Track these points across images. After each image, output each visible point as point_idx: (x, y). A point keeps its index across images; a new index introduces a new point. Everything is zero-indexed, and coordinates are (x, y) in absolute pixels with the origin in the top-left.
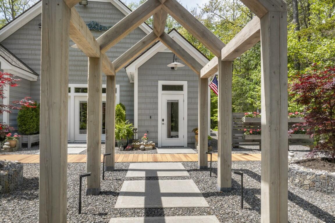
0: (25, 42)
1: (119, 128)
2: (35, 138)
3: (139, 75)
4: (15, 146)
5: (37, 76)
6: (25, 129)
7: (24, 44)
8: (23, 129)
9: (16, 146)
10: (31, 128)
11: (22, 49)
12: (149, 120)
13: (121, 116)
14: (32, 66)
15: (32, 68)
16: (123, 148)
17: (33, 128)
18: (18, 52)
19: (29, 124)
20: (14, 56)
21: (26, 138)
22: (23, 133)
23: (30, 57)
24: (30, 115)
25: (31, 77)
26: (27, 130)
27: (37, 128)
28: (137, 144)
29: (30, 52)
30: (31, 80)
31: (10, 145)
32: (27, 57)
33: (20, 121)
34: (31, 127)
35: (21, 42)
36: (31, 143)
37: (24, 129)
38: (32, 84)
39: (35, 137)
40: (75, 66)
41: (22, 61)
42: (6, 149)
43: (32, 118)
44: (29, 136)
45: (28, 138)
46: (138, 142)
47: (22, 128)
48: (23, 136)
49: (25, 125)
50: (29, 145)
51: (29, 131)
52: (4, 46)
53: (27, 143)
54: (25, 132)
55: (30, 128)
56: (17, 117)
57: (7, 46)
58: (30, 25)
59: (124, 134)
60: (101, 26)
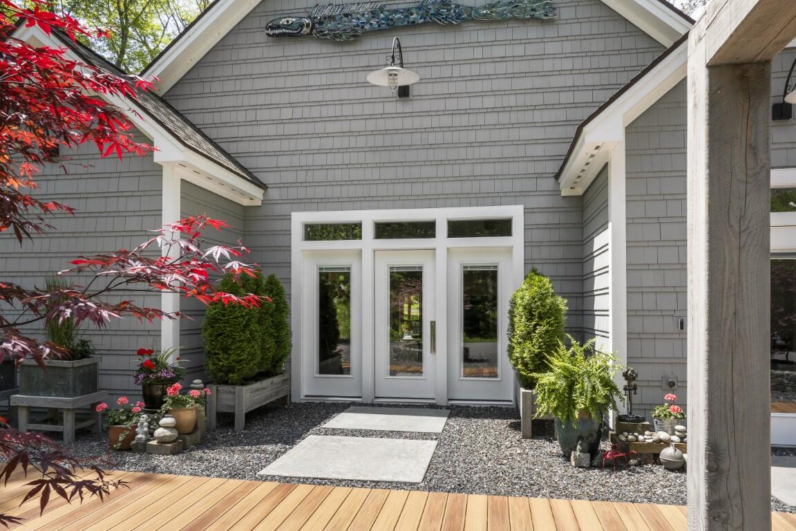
0: (229, 86)
1: (565, 369)
2: (257, 393)
3: (631, 153)
4: (196, 428)
5: (263, 191)
6: (225, 363)
7: (225, 94)
8: (221, 363)
9: (199, 425)
10: (245, 360)
11: (219, 110)
12: (677, 336)
13: (556, 319)
14: (248, 158)
15: (247, 167)
16: (588, 455)
17: (250, 361)
18: (208, 119)
19: (239, 347)
20: (199, 131)
21: (230, 396)
22: (221, 378)
23: (242, 132)
24: (242, 316)
25: (243, 194)
26: (231, 370)
27: (262, 358)
28: (641, 437)
29: (241, 116)
30: (245, 202)
31: (176, 427)
32: (234, 132)
33: (211, 335)
34: (245, 356)
35: (216, 87)
36: (244, 412)
37: (223, 366)
38: (247, 214)
39: (258, 390)
40: (375, 149)
41: (219, 146)
42: (162, 441)
43: (246, 326)
44: (238, 388)
45: (236, 393)
46: (647, 433)
47: (217, 361)
48: (220, 389)
49: (226, 350)
50: (240, 420)
51: (239, 370)
52: (172, 103)
53: (232, 411)
54: (227, 374)
55: (240, 361)
56: (203, 322)
57: (181, 106)
58: (241, 31)
59: (593, 400)
60: (458, 6)
